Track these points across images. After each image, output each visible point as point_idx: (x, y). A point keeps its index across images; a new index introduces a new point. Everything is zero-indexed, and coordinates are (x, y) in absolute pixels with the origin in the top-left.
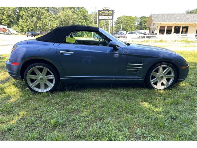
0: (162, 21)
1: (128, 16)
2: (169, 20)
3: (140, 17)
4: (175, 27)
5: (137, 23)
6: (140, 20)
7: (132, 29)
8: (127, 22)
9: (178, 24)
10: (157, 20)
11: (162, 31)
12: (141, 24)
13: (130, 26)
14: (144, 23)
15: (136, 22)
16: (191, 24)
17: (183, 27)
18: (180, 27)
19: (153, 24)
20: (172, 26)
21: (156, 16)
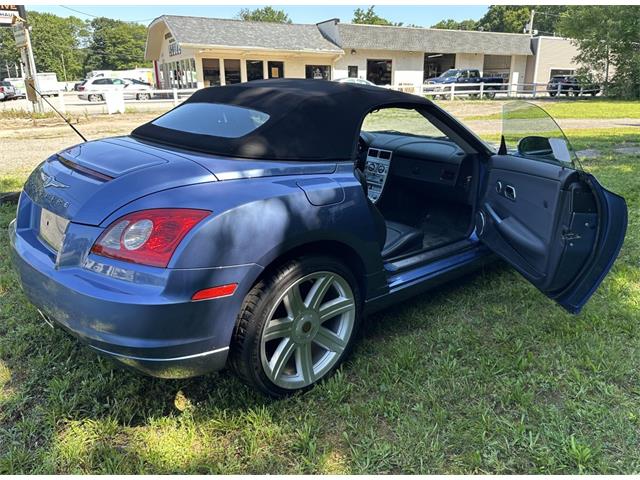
0: (206, 42)
1: (37, 14)
2: (226, 40)
3: (91, 19)
4: (249, 63)
5: (83, 43)
6: (93, 30)
7: (66, 63)
8: (40, 34)
9: (254, 53)
10: (190, 38)
12: (98, 46)
13: (57, 54)
14: (114, 45)
15: (81, 39)
16: (288, 54)
17: (271, 64)
18: (261, 64)
19: (172, 50)
20: (239, 60)
21: (179, 23)
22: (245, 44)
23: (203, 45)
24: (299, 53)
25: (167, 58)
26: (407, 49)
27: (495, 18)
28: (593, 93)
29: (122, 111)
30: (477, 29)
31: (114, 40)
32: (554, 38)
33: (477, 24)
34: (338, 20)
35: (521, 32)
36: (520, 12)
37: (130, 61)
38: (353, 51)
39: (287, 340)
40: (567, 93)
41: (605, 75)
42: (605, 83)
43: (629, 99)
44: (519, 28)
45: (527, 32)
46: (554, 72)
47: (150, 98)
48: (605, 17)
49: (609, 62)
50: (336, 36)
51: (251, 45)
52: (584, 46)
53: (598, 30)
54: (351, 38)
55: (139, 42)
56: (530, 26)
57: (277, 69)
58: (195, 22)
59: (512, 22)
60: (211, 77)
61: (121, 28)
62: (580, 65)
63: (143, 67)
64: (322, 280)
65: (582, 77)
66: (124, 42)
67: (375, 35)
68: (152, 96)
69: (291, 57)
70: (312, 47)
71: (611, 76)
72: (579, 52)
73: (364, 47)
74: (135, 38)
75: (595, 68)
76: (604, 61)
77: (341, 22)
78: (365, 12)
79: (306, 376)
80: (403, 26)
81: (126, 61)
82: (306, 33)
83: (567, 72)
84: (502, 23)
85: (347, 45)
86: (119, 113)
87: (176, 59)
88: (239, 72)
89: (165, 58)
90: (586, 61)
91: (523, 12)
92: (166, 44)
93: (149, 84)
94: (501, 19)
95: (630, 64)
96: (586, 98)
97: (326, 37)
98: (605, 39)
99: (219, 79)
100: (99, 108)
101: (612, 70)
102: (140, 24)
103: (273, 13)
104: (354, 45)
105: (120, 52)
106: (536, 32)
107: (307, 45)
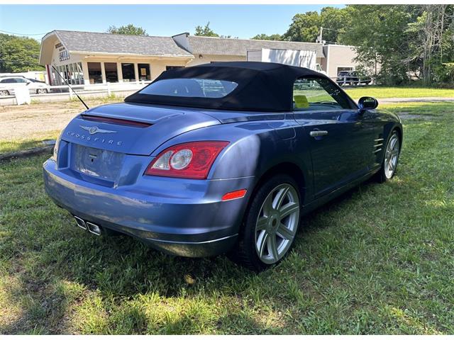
0: (90, 50)
2: (105, 48)
4: (123, 65)
9: (127, 58)
10: (78, 47)
11: (95, 75)
14: (10, 54)
16: (153, 58)
17: (140, 66)
18: (132, 66)
19: (62, 56)
20: (116, 64)
21: (68, 36)
22: (120, 51)
23: (88, 52)
24: (161, 57)
25: (57, 62)
26: (239, 54)
27: (294, 33)
28: (367, 83)
29: (29, 102)
30: (283, 40)
31: (9, 50)
32: (336, 45)
33: (282, 37)
34: (188, 34)
35: (315, 42)
36: (311, 28)
37: (23, 66)
38: (200, 56)
39: (264, 231)
40: (349, 83)
41: (374, 70)
42: (375, 76)
43: (391, 86)
44: (312, 39)
45: (319, 42)
46: (339, 69)
47: (47, 92)
48: (372, 31)
49: (376, 62)
50: (187, 45)
51: (124, 52)
52: (359, 51)
53: (368, 40)
54: (198, 46)
55: (31, 51)
56: (320, 38)
57: (145, 69)
58: (80, 35)
59: (306, 36)
60: (94, 76)
61: (15, 40)
62: (358, 63)
63: (34, 70)
64: (283, 190)
65: (359, 72)
66: (18, 52)
67: (216, 45)
68: (49, 91)
69: (155, 60)
70: (171, 53)
71: (378, 70)
72: (356, 55)
73: (209, 52)
74: (26, 48)
75: (368, 66)
76: (374, 61)
77: (190, 35)
78: (204, 28)
79: (274, 256)
80: (231, 38)
81: (20, 66)
82: (165, 43)
83: (348, 69)
84: (299, 36)
85: (196, 51)
86: (26, 104)
87: (65, 63)
88: (116, 72)
89: (56, 62)
90: (361, 61)
91: (314, 29)
92: (57, 52)
93: (44, 82)
94: (299, 33)
95: (390, 62)
96: (363, 86)
97: (179, 46)
98: (373, 46)
99: (101, 78)
100: (10, 101)
101: (379, 67)
102: (30, 37)
103: (134, 29)
104: (201, 52)
105: (15, 59)
106: (324, 42)
107: (167, 52)
